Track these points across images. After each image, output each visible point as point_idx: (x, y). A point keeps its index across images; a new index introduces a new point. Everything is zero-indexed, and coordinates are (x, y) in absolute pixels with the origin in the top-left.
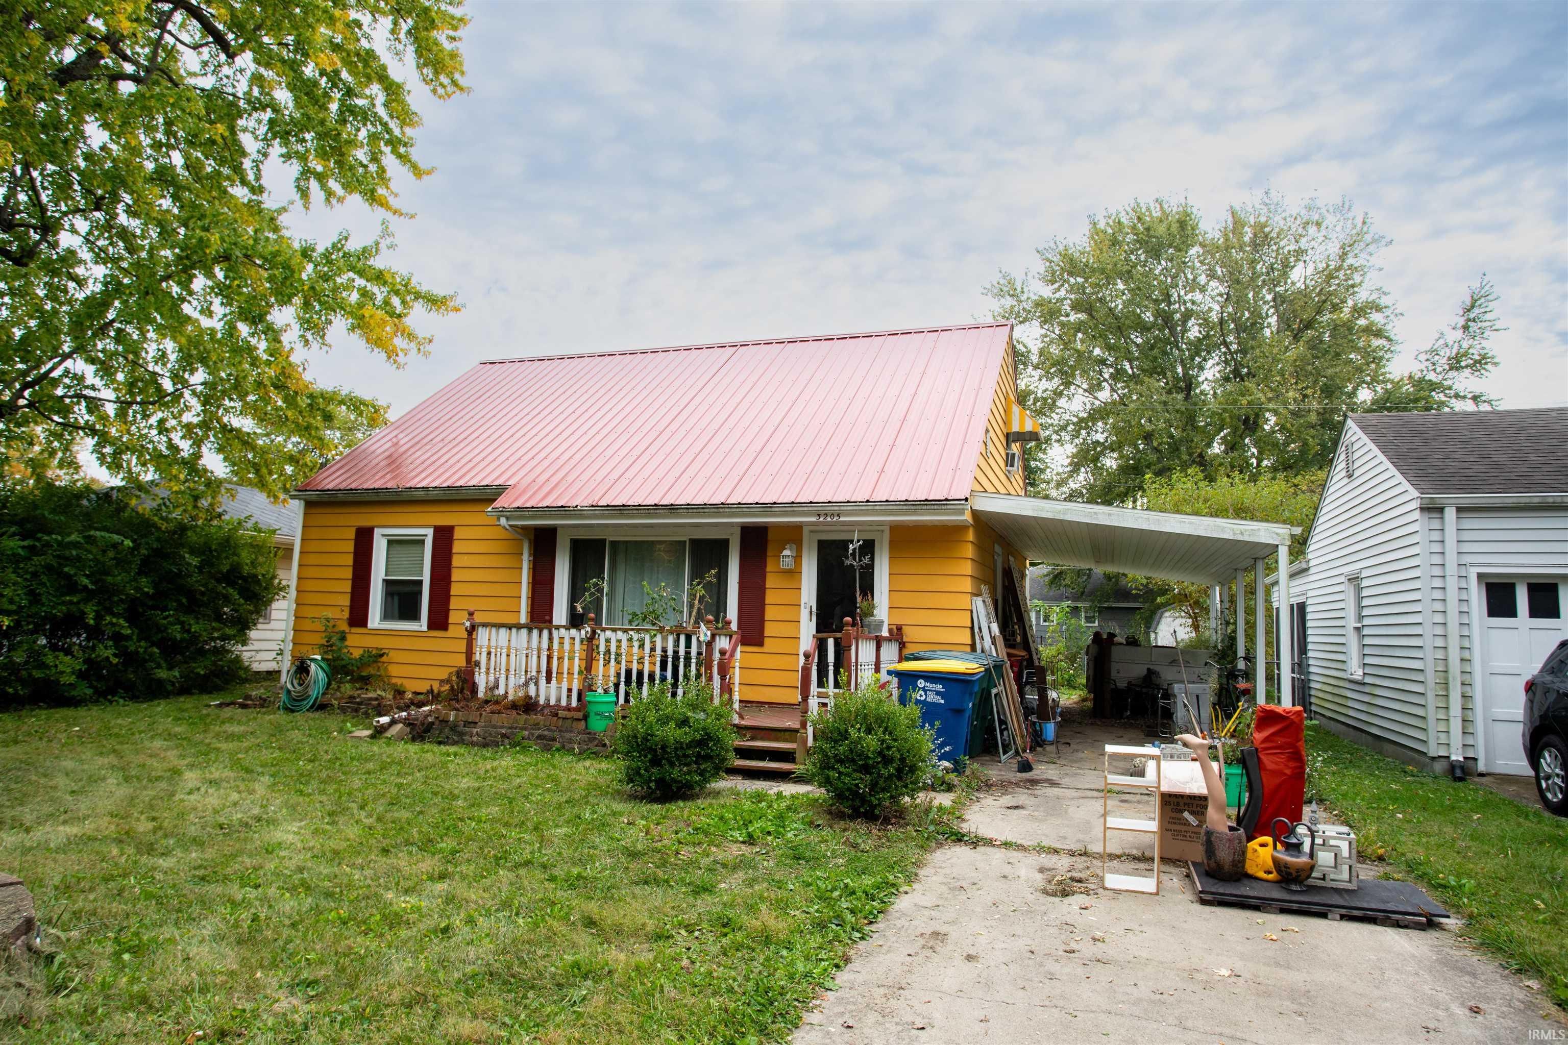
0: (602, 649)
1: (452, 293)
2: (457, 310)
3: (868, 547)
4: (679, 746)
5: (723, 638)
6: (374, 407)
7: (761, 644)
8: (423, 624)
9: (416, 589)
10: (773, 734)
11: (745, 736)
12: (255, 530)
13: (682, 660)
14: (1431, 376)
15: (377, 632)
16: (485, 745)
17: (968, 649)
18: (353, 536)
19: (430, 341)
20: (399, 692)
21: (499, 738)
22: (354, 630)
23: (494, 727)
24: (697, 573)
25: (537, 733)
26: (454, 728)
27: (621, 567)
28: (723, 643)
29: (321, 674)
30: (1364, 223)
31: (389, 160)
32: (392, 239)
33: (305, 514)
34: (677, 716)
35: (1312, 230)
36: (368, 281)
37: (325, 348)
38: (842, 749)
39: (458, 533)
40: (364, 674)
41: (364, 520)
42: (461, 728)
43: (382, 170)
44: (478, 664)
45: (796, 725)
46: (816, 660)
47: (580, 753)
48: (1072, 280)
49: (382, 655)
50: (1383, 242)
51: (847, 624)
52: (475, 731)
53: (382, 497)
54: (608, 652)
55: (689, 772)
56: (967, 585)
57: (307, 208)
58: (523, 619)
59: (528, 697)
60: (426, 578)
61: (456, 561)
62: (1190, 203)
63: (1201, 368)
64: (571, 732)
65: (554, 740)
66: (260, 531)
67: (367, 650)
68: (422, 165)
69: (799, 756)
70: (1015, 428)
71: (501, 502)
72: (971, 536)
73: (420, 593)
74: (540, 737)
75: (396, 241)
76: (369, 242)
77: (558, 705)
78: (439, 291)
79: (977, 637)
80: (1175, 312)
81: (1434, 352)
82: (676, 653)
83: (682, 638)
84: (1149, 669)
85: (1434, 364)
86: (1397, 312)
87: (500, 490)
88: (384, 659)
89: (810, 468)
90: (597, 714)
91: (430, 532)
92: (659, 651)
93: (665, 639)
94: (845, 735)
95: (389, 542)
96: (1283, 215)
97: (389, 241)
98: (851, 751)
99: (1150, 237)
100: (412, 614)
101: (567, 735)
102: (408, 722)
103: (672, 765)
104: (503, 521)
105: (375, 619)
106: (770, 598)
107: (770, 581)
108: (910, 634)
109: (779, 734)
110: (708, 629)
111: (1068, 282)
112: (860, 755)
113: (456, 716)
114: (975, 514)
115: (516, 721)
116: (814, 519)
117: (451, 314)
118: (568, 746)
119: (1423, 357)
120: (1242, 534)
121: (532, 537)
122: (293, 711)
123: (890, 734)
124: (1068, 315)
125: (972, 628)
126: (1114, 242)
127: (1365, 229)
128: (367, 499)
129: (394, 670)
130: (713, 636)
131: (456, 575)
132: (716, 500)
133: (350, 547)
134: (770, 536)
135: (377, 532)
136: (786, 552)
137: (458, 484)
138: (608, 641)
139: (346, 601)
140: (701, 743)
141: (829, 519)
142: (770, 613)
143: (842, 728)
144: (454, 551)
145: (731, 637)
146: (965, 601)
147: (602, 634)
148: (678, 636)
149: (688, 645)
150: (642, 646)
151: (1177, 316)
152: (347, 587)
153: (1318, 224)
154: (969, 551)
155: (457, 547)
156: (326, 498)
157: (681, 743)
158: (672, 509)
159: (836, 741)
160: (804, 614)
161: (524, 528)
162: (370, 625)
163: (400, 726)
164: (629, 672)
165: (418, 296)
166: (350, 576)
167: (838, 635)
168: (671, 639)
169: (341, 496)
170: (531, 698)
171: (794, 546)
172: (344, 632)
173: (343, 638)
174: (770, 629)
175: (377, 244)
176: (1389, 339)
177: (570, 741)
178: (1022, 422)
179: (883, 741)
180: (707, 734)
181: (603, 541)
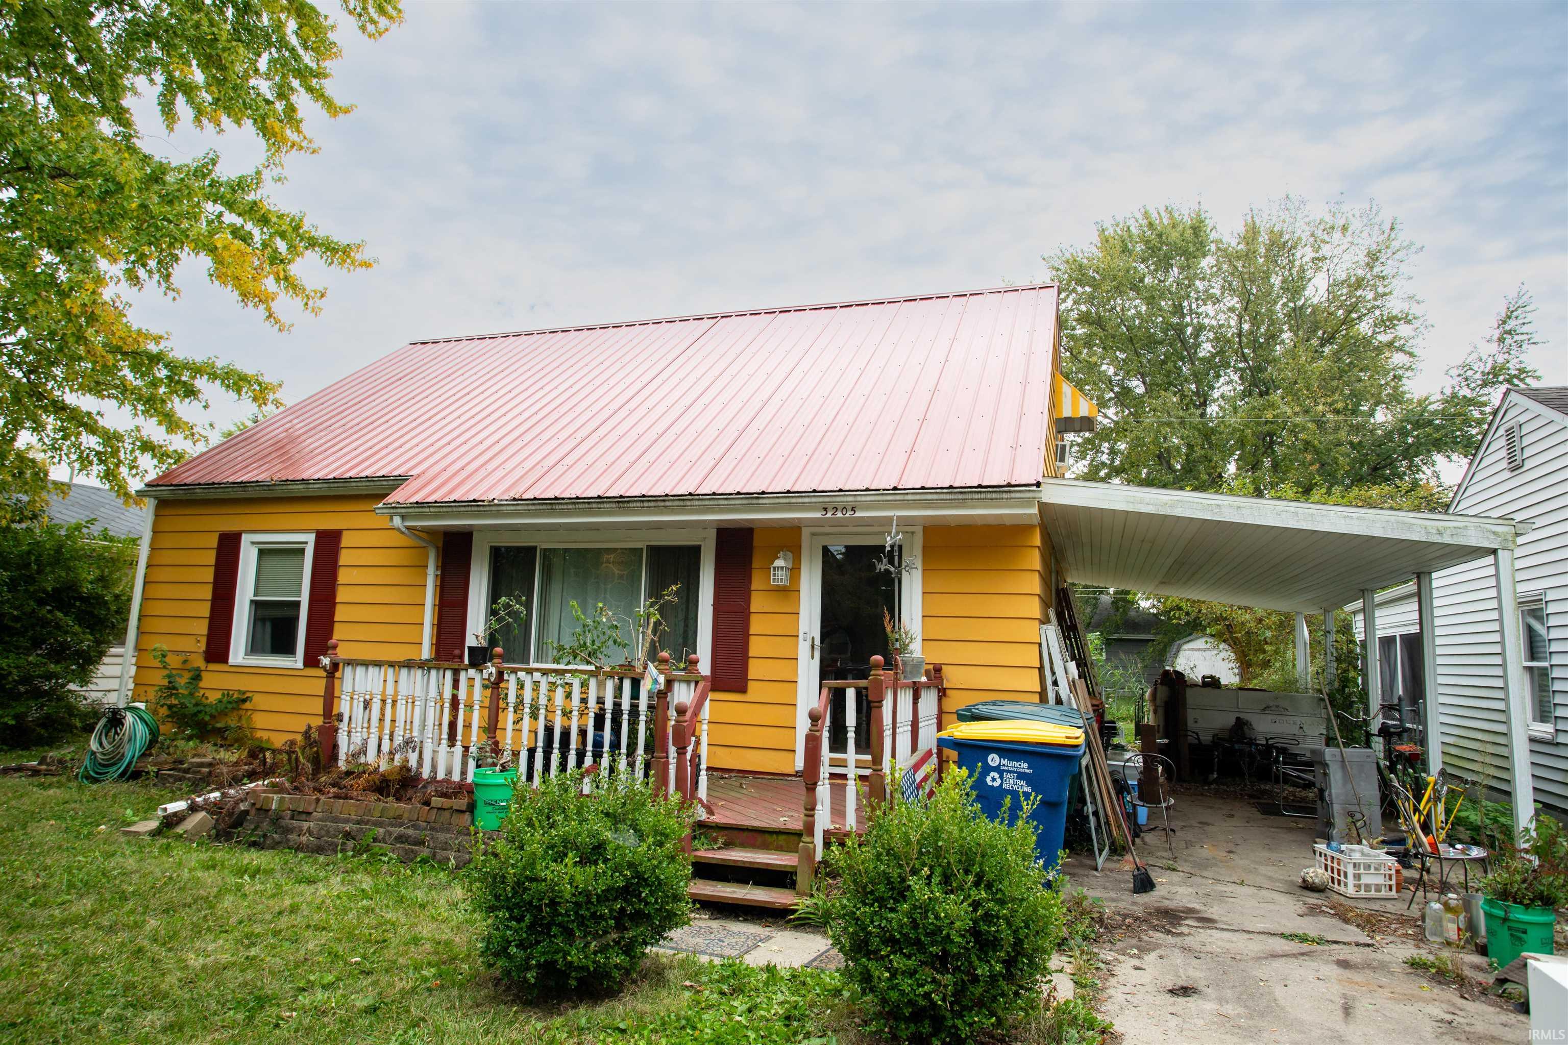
0: (512, 698)
1: (358, 242)
2: (367, 265)
3: (895, 554)
4: (584, 898)
5: (683, 686)
6: (260, 384)
7: (743, 690)
8: (297, 661)
9: (288, 613)
10: (760, 839)
11: (715, 840)
12: (105, 539)
13: (625, 717)
14: (1465, 392)
15: (240, 670)
16: (319, 850)
17: (1036, 699)
18: (215, 544)
19: (322, 296)
20: (256, 752)
21: (339, 840)
22: (212, 667)
23: (336, 820)
24: (655, 591)
25: (397, 831)
26: (276, 820)
27: (556, 587)
28: (683, 695)
29: (141, 729)
30: (1392, 229)
31: (302, 100)
32: (279, 169)
33: (156, 515)
34: (584, 839)
35: (1337, 235)
36: (240, 215)
37: (171, 294)
38: (898, 917)
39: (346, 541)
40: (219, 725)
41: (229, 524)
42: (287, 822)
43: (291, 109)
44: (340, 717)
45: (797, 824)
46: (828, 722)
47: (458, 867)
48: (1079, 289)
49: (244, 701)
50: (1413, 249)
51: (877, 666)
52: (306, 825)
53: (251, 493)
54: (520, 702)
55: (603, 949)
56: (1034, 608)
57: (172, 130)
58: (426, 653)
59: (405, 768)
60: (304, 599)
61: (343, 576)
62: (1204, 207)
63: (1212, 388)
64: (448, 830)
65: (421, 843)
66: (112, 540)
67: (227, 693)
68: (338, 102)
69: (803, 879)
70: (1067, 412)
71: (397, 496)
72: (1037, 540)
73: (296, 618)
74: (400, 839)
75: (285, 173)
76: (249, 171)
77: (447, 781)
78: (341, 237)
79: (1049, 682)
80: (1188, 325)
81: (1467, 367)
82: (617, 706)
83: (627, 684)
84: (1238, 719)
85: (1466, 379)
86: (1427, 323)
87: (399, 480)
88: (247, 705)
89: (813, 446)
90: (487, 803)
91: (311, 538)
92: (592, 703)
93: (601, 685)
94: (901, 892)
95: (261, 552)
96: (1307, 220)
97: (276, 171)
98: (915, 925)
99: (1162, 243)
100: (284, 646)
101: (442, 836)
102: (214, 809)
103: (569, 934)
104: (397, 521)
105: (238, 652)
106: (756, 625)
107: (758, 603)
108: (953, 677)
109: (770, 839)
110: (661, 672)
111: (1074, 290)
112: (932, 934)
113: (282, 800)
114: (1044, 507)
115: (369, 812)
116: (818, 515)
117: (359, 269)
118: (441, 854)
119: (1455, 372)
120: (1439, 533)
121: (440, 544)
122: (95, 781)
123: (989, 886)
124: (1074, 329)
125: (1041, 669)
126: (1125, 250)
127: (1393, 236)
128: (233, 495)
129: (259, 721)
130: (669, 683)
131: (342, 595)
132: (682, 490)
133: (210, 558)
134: (757, 541)
135: (246, 539)
136: (779, 563)
137: (347, 475)
138: (521, 686)
139: (202, 628)
140: (627, 892)
141: (839, 515)
142: (756, 647)
143: (895, 873)
144: (341, 563)
145: (697, 683)
146: (1031, 631)
147: (513, 677)
148: (621, 680)
149: (635, 695)
150: (569, 696)
151: (1189, 330)
152: (205, 610)
153: (1344, 228)
154: (1035, 560)
155: (345, 558)
156: (180, 495)
157: (588, 895)
158: (622, 502)
159: (881, 901)
160: (804, 648)
161: (424, 530)
162: (231, 661)
163: (202, 815)
164: (549, 730)
165: (312, 243)
166: (209, 597)
167: (863, 683)
168: (610, 685)
169: (199, 493)
170: (409, 770)
171: (790, 555)
172: (198, 670)
173: (197, 677)
174: (755, 669)
175: (258, 173)
176: (1411, 354)
177: (446, 847)
178: (1075, 405)
179: (976, 905)
180: (639, 876)
181: (534, 549)
